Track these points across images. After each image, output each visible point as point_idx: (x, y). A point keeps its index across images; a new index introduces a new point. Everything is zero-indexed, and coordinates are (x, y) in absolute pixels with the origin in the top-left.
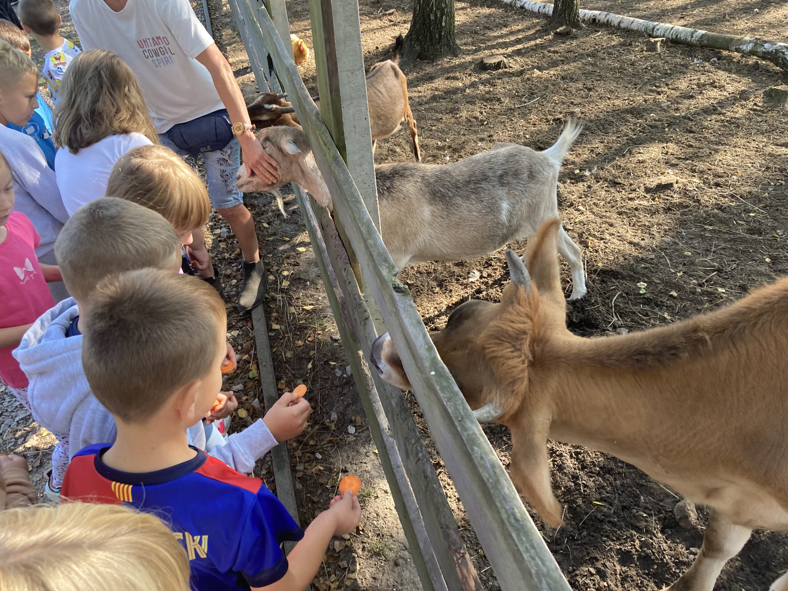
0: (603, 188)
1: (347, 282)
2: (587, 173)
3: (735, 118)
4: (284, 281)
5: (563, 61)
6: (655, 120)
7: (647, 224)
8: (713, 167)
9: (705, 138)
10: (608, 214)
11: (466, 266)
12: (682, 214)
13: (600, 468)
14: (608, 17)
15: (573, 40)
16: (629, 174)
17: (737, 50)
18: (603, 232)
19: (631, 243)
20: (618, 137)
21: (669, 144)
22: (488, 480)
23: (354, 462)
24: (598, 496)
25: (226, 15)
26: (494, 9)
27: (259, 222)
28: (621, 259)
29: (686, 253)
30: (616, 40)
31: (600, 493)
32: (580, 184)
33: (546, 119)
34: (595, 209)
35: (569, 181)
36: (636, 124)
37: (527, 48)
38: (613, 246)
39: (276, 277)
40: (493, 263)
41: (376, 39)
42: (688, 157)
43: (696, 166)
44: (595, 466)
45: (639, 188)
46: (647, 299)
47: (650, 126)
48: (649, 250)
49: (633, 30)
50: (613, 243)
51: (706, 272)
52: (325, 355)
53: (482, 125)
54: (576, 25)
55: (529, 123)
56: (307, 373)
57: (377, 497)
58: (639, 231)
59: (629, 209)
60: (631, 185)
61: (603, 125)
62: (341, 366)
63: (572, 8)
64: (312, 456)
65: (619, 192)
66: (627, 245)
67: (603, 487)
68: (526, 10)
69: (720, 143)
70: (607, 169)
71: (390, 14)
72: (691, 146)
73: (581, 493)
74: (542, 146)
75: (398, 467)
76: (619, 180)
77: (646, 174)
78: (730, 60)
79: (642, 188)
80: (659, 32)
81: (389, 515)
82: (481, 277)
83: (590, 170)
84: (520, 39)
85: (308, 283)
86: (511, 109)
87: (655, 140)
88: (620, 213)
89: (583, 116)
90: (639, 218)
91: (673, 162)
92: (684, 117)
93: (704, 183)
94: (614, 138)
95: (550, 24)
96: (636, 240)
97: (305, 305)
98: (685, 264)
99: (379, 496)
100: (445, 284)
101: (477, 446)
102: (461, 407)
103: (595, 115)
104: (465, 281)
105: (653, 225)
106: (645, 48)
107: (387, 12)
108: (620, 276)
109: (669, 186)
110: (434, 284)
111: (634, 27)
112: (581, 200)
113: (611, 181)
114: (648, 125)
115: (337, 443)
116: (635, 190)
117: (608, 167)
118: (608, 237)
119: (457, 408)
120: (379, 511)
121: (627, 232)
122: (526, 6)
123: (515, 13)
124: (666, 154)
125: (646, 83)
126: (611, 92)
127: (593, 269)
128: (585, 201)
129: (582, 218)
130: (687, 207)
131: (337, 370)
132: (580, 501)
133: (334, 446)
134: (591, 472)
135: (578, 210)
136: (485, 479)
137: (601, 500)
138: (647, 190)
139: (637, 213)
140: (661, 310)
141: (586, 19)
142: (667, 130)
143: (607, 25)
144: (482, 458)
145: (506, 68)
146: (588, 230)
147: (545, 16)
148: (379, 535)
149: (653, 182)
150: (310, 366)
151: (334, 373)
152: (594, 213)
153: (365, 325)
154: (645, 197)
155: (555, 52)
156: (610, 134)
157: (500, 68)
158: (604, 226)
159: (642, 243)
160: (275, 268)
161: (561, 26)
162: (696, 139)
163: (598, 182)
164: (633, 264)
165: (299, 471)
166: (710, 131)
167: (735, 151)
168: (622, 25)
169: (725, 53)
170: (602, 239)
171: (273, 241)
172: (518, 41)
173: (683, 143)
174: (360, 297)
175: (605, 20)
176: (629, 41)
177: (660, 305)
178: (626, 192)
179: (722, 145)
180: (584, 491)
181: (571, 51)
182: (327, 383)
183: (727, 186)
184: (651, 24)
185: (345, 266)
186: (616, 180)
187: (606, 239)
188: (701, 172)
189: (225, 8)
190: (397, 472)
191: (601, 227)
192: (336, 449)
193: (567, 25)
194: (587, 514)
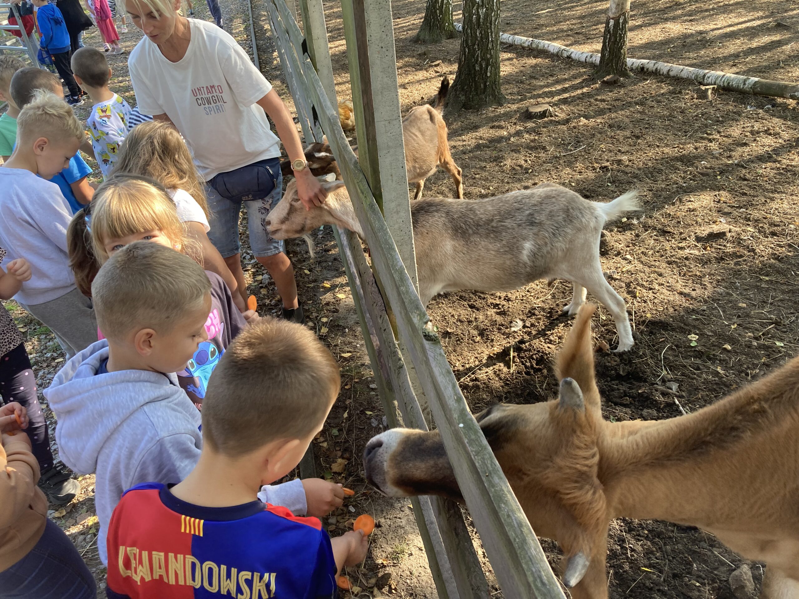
0: (651, 237)
1: (383, 329)
2: (635, 222)
3: (791, 166)
4: (323, 328)
5: (610, 109)
6: (706, 168)
7: (698, 274)
8: (769, 216)
9: (760, 186)
10: (657, 264)
11: (508, 315)
12: (736, 264)
13: (649, 531)
14: (656, 66)
15: (620, 88)
16: (679, 222)
17: (793, 97)
18: (652, 281)
19: (681, 293)
20: (668, 185)
21: (721, 192)
22: (515, 540)
23: (389, 516)
24: (646, 562)
25: (276, 68)
26: (540, 60)
27: (301, 269)
28: (671, 310)
29: (740, 305)
30: (665, 88)
31: (649, 559)
32: (628, 233)
33: (593, 167)
34: (644, 258)
35: (616, 229)
36: (686, 172)
37: (574, 96)
38: (662, 296)
39: (315, 324)
40: (537, 312)
41: (422, 90)
42: (741, 205)
43: (750, 214)
44: (643, 528)
45: (689, 237)
46: (699, 351)
47: (702, 174)
48: (700, 301)
49: (682, 78)
50: (662, 293)
51: (763, 325)
52: (361, 404)
53: (527, 173)
54: (624, 74)
55: (575, 171)
56: (343, 422)
57: (411, 554)
58: (690, 281)
59: (679, 259)
60: (681, 233)
61: (651, 173)
62: (377, 416)
63: (620, 57)
64: (345, 509)
65: (668, 241)
66: (677, 295)
67: (652, 552)
68: (573, 60)
69: (776, 191)
70: (655, 218)
71: (436, 66)
72: (745, 194)
73: (628, 557)
74: (588, 194)
75: (432, 523)
76: (669, 229)
77: (697, 223)
78: (785, 107)
79: (693, 236)
80: (710, 80)
81: (423, 574)
82: (524, 327)
83: (638, 219)
84: (566, 88)
85: (347, 330)
86: (557, 157)
87: (706, 188)
88: (669, 263)
89: (630, 164)
90: (690, 268)
91: (726, 210)
92: (738, 165)
93: (760, 232)
94: (663, 186)
95: (597, 73)
96: (687, 291)
97: (344, 352)
98: (739, 316)
99: (413, 554)
100: (486, 333)
101: (504, 504)
102: (489, 462)
103: (644, 163)
104: (507, 331)
105: (704, 275)
106: (695, 96)
107: (434, 64)
108: (669, 328)
109: (721, 235)
110: (475, 332)
111: (684, 75)
112: (628, 249)
113: (660, 229)
114: (699, 173)
115: (371, 496)
116: (685, 239)
117: (656, 214)
118: (657, 287)
119: (485, 463)
120: (413, 569)
121: (677, 282)
122: (573, 55)
123: (562, 63)
124: (719, 202)
125: (697, 131)
126: (660, 139)
127: (641, 319)
128: (632, 250)
129: (629, 267)
130: (741, 256)
131: (373, 420)
132: (627, 567)
133: (368, 499)
134: (639, 535)
135: (625, 259)
136: (511, 538)
137: (649, 566)
138: (698, 239)
139: (687, 262)
140: (714, 363)
141: (634, 68)
142: (719, 177)
143: (656, 74)
144: (509, 516)
145: (551, 116)
146: (636, 280)
147: (593, 65)
148: (412, 594)
149: (704, 231)
150: (346, 415)
151: (370, 423)
152: (642, 262)
153: (399, 374)
154: (696, 246)
155: (604, 101)
156: (659, 182)
157: (545, 117)
158: (652, 275)
159: (693, 294)
160: (315, 315)
161: (609, 75)
162: (750, 187)
163: (646, 230)
164: (683, 316)
165: (332, 524)
166: (765, 179)
167: (792, 199)
168: (671, 74)
169: (779, 100)
170: (651, 289)
171: (314, 287)
172: (565, 90)
173: (736, 191)
174: (394, 345)
175: (654, 69)
176: (678, 89)
177: (713, 359)
178: (676, 240)
179: (778, 193)
180: (632, 556)
181: (618, 100)
182: (362, 433)
183: (784, 235)
184: (702, 72)
185: (380, 313)
186: (665, 229)
187: (654, 289)
188: (756, 221)
189: (275, 62)
190: (431, 528)
191: (649, 277)
192: (370, 503)
193: (614, 74)
194: (635, 581)
